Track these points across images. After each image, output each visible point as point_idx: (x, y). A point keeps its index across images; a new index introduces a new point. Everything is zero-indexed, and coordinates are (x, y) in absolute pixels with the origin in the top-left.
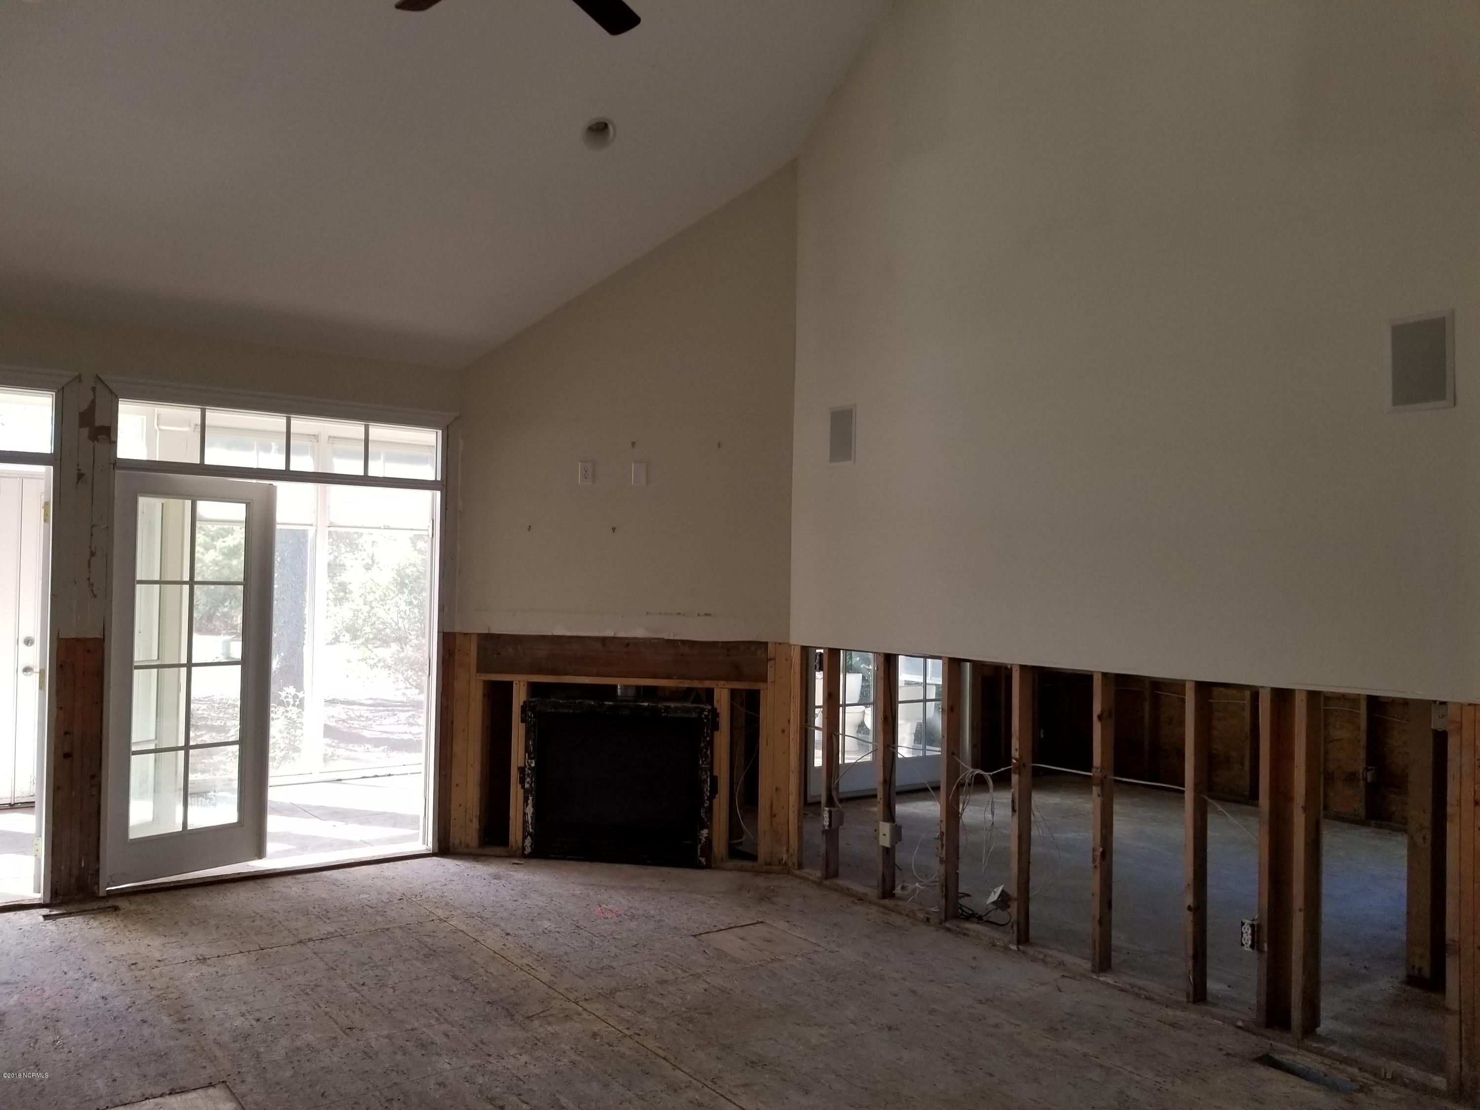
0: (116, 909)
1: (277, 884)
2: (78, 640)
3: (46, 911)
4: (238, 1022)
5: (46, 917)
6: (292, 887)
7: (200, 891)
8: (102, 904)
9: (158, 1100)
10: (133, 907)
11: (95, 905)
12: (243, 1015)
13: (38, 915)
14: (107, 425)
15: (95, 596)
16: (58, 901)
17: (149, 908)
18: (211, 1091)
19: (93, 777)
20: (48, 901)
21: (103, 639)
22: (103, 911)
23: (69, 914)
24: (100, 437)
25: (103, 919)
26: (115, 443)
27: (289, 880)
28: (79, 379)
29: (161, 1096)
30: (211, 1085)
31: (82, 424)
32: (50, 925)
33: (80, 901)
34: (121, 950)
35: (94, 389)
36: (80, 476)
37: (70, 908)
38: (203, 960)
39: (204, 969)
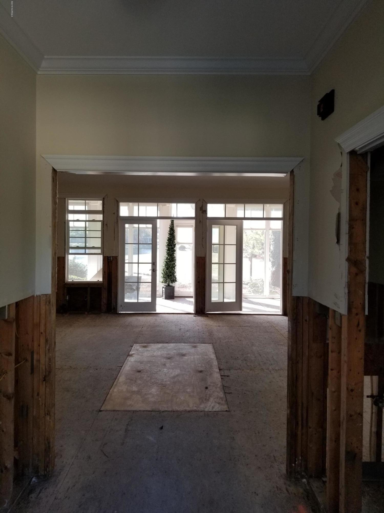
0: (208, 316)
1: (242, 316)
2: (200, 257)
3: (194, 315)
4: (220, 336)
5: (194, 316)
6: (245, 317)
7: (225, 315)
8: (206, 315)
9: (200, 344)
10: (211, 316)
11: (204, 315)
12: (221, 335)
13: (193, 315)
14: (205, 210)
15: (203, 248)
16: (197, 314)
17: (214, 317)
18: (210, 344)
19: (204, 287)
20: (195, 313)
21: (205, 257)
22: (206, 316)
23: (199, 316)
24: (204, 213)
25: (204, 317)
26: (207, 214)
27: (245, 316)
28: (200, 200)
29: (201, 343)
30: (210, 343)
31: (200, 210)
32: (194, 317)
33: (201, 314)
34: (205, 323)
35: (203, 202)
36: (200, 221)
37: (199, 315)
38: (219, 326)
39: (219, 328)
